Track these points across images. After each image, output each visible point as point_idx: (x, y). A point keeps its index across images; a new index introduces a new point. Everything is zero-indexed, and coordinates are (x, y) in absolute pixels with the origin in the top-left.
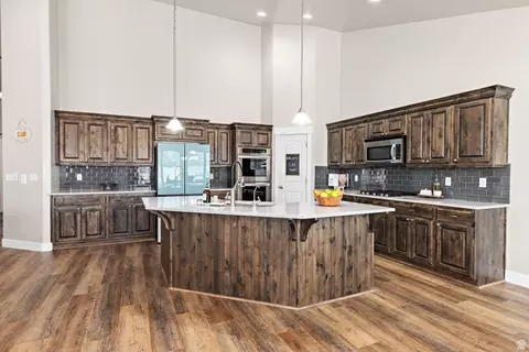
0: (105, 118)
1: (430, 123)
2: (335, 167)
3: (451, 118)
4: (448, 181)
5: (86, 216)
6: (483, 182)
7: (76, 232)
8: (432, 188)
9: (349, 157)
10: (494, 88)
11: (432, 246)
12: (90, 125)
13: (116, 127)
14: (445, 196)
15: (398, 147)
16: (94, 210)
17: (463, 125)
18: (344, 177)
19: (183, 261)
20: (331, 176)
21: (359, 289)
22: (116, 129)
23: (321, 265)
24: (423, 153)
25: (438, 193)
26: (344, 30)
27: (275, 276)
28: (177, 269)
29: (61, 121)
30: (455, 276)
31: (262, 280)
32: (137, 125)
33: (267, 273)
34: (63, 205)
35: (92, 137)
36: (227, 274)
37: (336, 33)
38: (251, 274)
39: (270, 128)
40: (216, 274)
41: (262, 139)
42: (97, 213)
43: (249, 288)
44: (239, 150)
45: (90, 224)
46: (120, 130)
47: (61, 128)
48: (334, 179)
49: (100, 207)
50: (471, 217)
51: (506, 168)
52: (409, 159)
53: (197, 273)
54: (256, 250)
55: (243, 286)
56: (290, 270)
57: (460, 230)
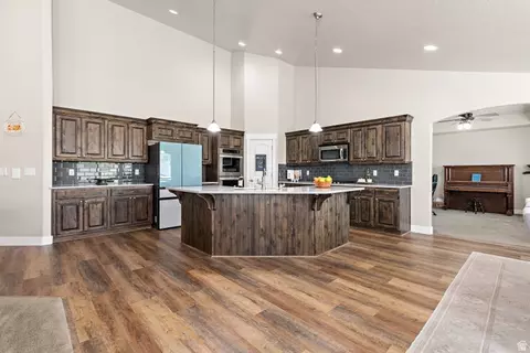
0: (102, 117)
1: (366, 136)
2: (292, 165)
3: (380, 133)
4: (375, 173)
5: (88, 208)
6: (397, 173)
7: (78, 225)
8: (365, 177)
9: (305, 157)
10: (406, 116)
11: (372, 213)
12: (88, 122)
13: (113, 126)
14: (374, 182)
15: (344, 150)
16: (96, 203)
17: (387, 138)
18: (299, 172)
19: (224, 234)
20: (289, 171)
21: (343, 243)
22: (112, 128)
23: (326, 227)
24: (361, 154)
25: (370, 181)
26: (296, 64)
27: (299, 236)
28: (218, 241)
29: (58, 117)
30: (387, 230)
31: (290, 241)
32: (133, 125)
33: (293, 235)
34: (65, 198)
35: (90, 134)
36: (262, 239)
37: (289, 65)
38: (281, 238)
39: (242, 134)
40: (253, 240)
41: (237, 142)
42: (99, 205)
43: (280, 248)
44: (220, 150)
45: (92, 216)
46: (117, 129)
47: (58, 124)
48: (291, 174)
49: (103, 199)
50: (397, 192)
51: (410, 164)
52: (352, 159)
53: (237, 242)
54: (286, 220)
55: (275, 247)
56: (310, 231)
57: (390, 201)
